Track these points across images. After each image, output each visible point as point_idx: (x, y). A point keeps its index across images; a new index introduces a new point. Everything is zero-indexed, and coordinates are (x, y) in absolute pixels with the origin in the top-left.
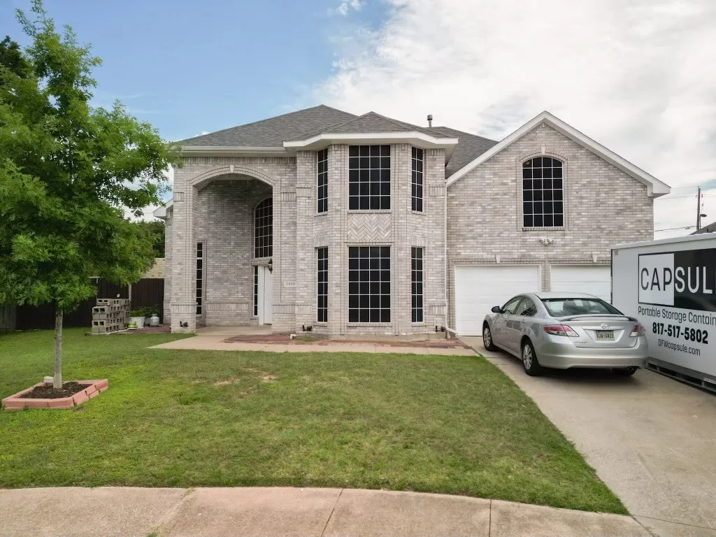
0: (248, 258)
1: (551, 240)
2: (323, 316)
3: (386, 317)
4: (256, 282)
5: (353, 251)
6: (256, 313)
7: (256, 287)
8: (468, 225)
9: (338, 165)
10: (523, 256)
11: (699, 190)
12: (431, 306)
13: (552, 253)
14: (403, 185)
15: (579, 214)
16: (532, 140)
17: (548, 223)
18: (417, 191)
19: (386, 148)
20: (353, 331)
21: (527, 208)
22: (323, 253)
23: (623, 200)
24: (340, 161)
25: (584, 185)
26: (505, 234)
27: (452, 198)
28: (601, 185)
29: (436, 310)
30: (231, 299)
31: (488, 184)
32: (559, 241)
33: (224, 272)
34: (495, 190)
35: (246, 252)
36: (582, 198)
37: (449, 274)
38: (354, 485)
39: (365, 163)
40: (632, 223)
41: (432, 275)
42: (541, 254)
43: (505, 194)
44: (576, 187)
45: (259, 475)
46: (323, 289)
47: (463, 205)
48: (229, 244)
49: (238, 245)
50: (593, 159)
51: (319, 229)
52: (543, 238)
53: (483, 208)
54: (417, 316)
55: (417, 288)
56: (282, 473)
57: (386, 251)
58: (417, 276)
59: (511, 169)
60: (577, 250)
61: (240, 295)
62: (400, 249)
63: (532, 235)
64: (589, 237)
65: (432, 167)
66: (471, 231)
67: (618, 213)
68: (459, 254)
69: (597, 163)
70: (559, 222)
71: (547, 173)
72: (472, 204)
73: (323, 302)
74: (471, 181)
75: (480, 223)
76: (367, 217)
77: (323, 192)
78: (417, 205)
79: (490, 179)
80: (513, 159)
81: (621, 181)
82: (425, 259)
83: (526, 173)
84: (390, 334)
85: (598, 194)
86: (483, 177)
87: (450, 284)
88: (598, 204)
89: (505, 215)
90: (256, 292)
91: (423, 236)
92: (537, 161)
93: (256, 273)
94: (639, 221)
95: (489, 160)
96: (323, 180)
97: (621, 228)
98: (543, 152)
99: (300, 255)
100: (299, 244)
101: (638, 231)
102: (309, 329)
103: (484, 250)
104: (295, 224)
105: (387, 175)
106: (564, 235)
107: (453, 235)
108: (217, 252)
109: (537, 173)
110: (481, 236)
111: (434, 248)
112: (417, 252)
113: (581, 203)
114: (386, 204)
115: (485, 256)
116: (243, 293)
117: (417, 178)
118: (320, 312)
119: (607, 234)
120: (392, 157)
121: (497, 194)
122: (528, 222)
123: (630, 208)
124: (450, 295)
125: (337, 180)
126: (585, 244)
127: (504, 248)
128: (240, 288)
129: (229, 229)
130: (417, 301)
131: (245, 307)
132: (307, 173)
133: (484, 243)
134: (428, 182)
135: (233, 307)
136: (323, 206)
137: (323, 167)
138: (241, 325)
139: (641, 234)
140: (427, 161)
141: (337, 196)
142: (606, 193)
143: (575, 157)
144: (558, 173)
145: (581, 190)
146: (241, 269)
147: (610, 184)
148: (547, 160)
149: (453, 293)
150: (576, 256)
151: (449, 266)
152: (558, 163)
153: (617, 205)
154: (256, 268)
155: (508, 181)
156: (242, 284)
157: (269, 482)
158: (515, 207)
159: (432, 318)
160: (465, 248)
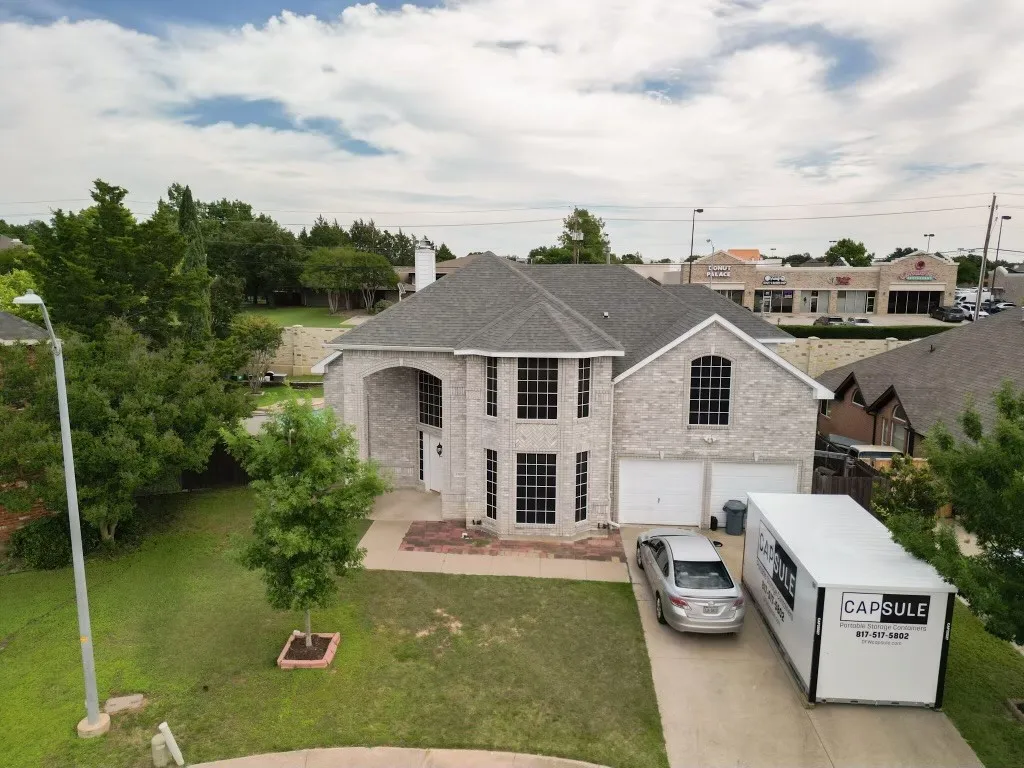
0: (412, 422)
1: (714, 439)
2: (492, 512)
3: (551, 519)
4: (421, 446)
5: (521, 457)
6: (422, 478)
7: (422, 452)
8: (634, 422)
9: (507, 377)
10: (686, 453)
11: (995, 197)
12: (594, 506)
13: (715, 451)
14: (571, 398)
15: (744, 414)
16: (702, 339)
17: (714, 421)
18: (584, 398)
19: (554, 362)
20: (520, 532)
21: (693, 406)
22: (492, 455)
23: (789, 401)
24: (509, 373)
25: (751, 386)
26: (670, 432)
27: (619, 394)
28: (768, 386)
29: (599, 509)
30: (397, 462)
31: (655, 382)
32: (723, 439)
33: (389, 435)
34: (663, 388)
35: (410, 417)
36: (749, 398)
37: (613, 466)
38: (522, 751)
39: (533, 375)
40: (795, 424)
41: (596, 476)
42: (704, 451)
43: (672, 392)
44: (743, 387)
45: (466, 741)
46: (492, 488)
47: (629, 402)
48: (393, 407)
49: (402, 408)
50: (761, 360)
51: (489, 431)
52: (707, 437)
53: (650, 405)
54: (581, 515)
55: (581, 490)
56: (480, 741)
57: (552, 458)
58: (582, 479)
59: (679, 367)
60: (740, 449)
61: (405, 459)
62: (565, 458)
63: (696, 433)
64: (753, 437)
65: (598, 374)
66: (638, 427)
67: (783, 415)
68: (624, 449)
69: (766, 364)
70: (724, 420)
71: (716, 372)
72: (639, 400)
73: (492, 500)
74: (638, 379)
75: (645, 419)
76: (534, 428)
77: (492, 397)
78: (583, 412)
79: (656, 377)
80: (681, 358)
81: (788, 384)
82: (589, 461)
83: (695, 372)
84: (554, 535)
85: (765, 395)
86: (651, 375)
87: (614, 477)
88: (764, 404)
89: (671, 413)
90: (422, 457)
91: (589, 441)
92: (706, 360)
93: (421, 437)
94: (802, 422)
95: (657, 359)
96: (492, 385)
97: (784, 429)
98: (713, 353)
99: (470, 453)
100: (469, 443)
101: (801, 432)
102: (479, 523)
103: (649, 446)
104: (464, 417)
105: (554, 387)
106: (728, 434)
107: (618, 429)
108: (380, 415)
109: (706, 372)
110: (646, 432)
111: (599, 451)
112: (582, 457)
113: (747, 403)
114: (553, 414)
115: (649, 451)
116: (407, 457)
117: (584, 386)
118: (489, 508)
119: (771, 434)
120: (559, 370)
121: (664, 392)
122: (693, 419)
123: (794, 409)
124: (614, 487)
125: (506, 391)
126: (748, 443)
127: (669, 445)
128: (405, 452)
129: (392, 392)
130: (581, 502)
131: (410, 471)
132: (477, 377)
133: (648, 439)
134: (595, 388)
135: (398, 470)
136: (492, 410)
137: (492, 374)
138: (408, 489)
139: (803, 435)
140: (594, 369)
141: (506, 406)
142: (773, 394)
143: (744, 358)
144: (727, 372)
145: (747, 390)
146: (406, 433)
147: (777, 386)
148: (716, 360)
149: (617, 486)
150: (739, 454)
151: (613, 460)
152: (727, 362)
153: (783, 407)
154: (421, 433)
155: (675, 379)
156: (407, 448)
157: (471, 746)
158: (682, 405)
159: (596, 515)
160: (630, 444)
